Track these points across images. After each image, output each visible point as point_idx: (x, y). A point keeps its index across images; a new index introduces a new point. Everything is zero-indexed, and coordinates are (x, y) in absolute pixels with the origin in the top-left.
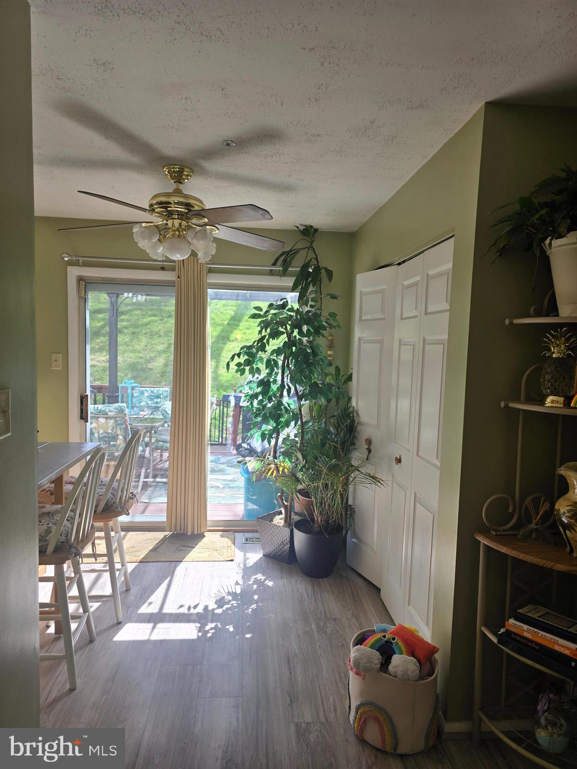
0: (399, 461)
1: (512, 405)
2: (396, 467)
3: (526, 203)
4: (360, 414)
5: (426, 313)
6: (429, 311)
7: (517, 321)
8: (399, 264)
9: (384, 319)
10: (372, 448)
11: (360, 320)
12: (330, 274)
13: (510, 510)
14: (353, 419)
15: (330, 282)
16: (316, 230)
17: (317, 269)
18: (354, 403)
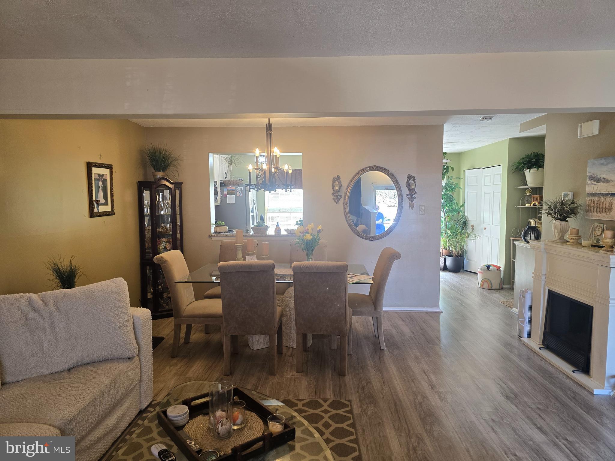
0: (485, 229)
1: (518, 206)
2: (485, 231)
3: (519, 163)
4: (469, 217)
5: (494, 184)
6: (495, 184)
7: (518, 187)
8: (483, 168)
9: (478, 185)
10: (474, 228)
11: (468, 186)
12: (453, 169)
13: (519, 231)
14: (466, 219)
15: (453, 171)
16: (447, 153)
17: (448, 167)
18: (466, 214)
